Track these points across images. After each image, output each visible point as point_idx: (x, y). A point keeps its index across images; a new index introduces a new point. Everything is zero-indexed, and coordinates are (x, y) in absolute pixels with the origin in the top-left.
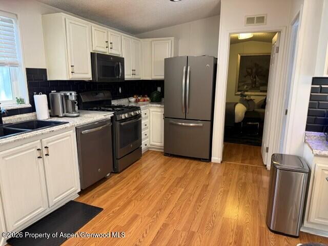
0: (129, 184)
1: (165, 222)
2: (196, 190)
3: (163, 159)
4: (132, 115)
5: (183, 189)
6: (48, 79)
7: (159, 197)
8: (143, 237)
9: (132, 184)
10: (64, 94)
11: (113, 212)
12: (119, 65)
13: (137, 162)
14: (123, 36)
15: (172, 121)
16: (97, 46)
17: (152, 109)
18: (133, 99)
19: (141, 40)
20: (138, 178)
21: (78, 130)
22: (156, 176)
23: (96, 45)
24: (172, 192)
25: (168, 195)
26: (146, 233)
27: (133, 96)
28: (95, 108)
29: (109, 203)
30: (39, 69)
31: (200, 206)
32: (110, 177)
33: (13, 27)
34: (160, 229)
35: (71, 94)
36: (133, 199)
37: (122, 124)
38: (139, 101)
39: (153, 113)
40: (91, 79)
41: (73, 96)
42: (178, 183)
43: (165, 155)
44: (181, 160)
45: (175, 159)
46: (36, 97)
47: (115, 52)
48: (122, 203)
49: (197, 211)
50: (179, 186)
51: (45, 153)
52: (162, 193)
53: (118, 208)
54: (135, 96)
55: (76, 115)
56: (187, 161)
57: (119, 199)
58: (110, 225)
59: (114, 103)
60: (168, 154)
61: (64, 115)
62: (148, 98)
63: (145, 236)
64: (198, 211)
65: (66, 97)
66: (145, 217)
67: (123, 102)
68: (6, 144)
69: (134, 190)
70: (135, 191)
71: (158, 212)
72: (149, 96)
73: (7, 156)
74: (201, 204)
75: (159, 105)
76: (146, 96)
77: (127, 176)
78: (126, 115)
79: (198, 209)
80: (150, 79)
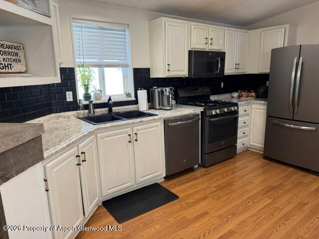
0: (212, 181)
1: (232, 229)
2: (286, 206)
3: (260, 162)
4: (225, 111)
5: (270, 201)
6: (151, 77)
7: (238, 202)
8: (204, 235)
9: (216, 181)
10: (161, 90)
11: (187, 203)
12: (218, 60)
13: (230, 160)
14: (226, 31)
15: (276, 121)
16: (196, 44)
17: (254, 106)
18: (236, 95)
19: (250, 32)
20: (224, 177)
21: (166, 122)
22: (244, 179)
23: (195, 42)
24: (255, 201)
25: (249, 202)
26: (209, 233)
27: (237, 92)
28: (190, 103)
29: (186, 193)
30: (144, 68)
31: (283, 224)
32: (197, 169)
33: (126, 35)
34: (225, 234)
35: (166, 90)
36: (209, 196)
37: (212, 119)
38: (242, 97)
39: (256, 110)
40: (187, 76)
41: (167, 91)
42: (267, 192)
43: (264, 159)
44: (283, 167)
45: (275, 165)
46: (139, 92)
47: (215, 47)
48: (197, 197)
49: (276, 230)
50: (267, 195)
51: (135, 138)
52: (243, 199)
53: (193, 200)
54: (239, 91)
55: (168, 108)
56: (291, 169)
57: (197, 192)
58: (178, 215)
59: (213, 98)
60: (269, 158)
61: (159, 108)
62: (253, 94)
63: (206, 235)
64: (278, 229)
65: (162, 92)
66: (214, 216)
67: (224, 97)
68: (105, 128)
69: (214, 187)
70: (215, 189)
71: (230, 216)
72: (255, 92)
73: (105, 137)
74: (287, 223)
75: (263, 102)
76: (252, 91)
77: (213, 172)
78: (218, 111)
79: (279, 227)
80: (257, 73)
